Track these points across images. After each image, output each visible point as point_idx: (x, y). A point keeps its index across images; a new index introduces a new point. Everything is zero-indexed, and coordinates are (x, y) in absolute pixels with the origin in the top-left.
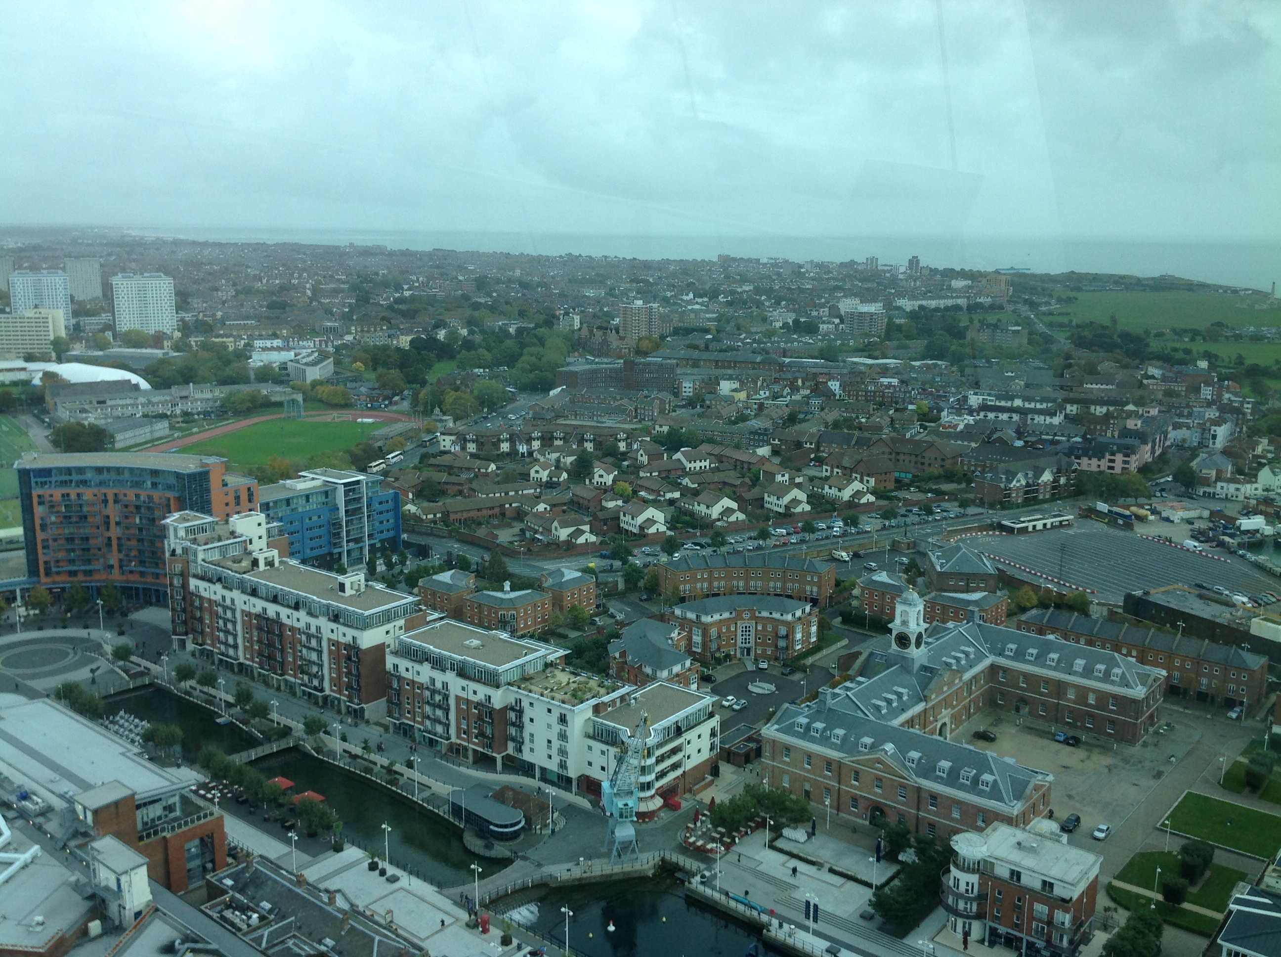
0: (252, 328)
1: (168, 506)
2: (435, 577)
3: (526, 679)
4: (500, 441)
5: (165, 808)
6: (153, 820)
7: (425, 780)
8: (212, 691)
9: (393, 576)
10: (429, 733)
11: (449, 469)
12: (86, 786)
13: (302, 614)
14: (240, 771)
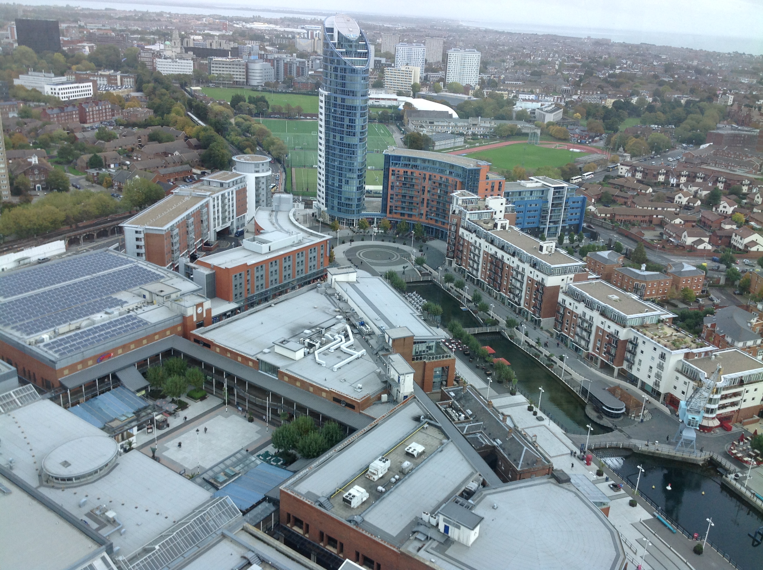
0: (520, 86)
1: (456, 186)
2: (598, 253)
3: (643, 327)
4: (659, 174)
5: (427, 347)
6: (421, 351)
7: (569, 369)
8: (461, 291)
9: (573, 247)
10: (577, 343)
11: (621, 187)
12: (391, 326)
13: (516, 259)
14: (468, 338)
